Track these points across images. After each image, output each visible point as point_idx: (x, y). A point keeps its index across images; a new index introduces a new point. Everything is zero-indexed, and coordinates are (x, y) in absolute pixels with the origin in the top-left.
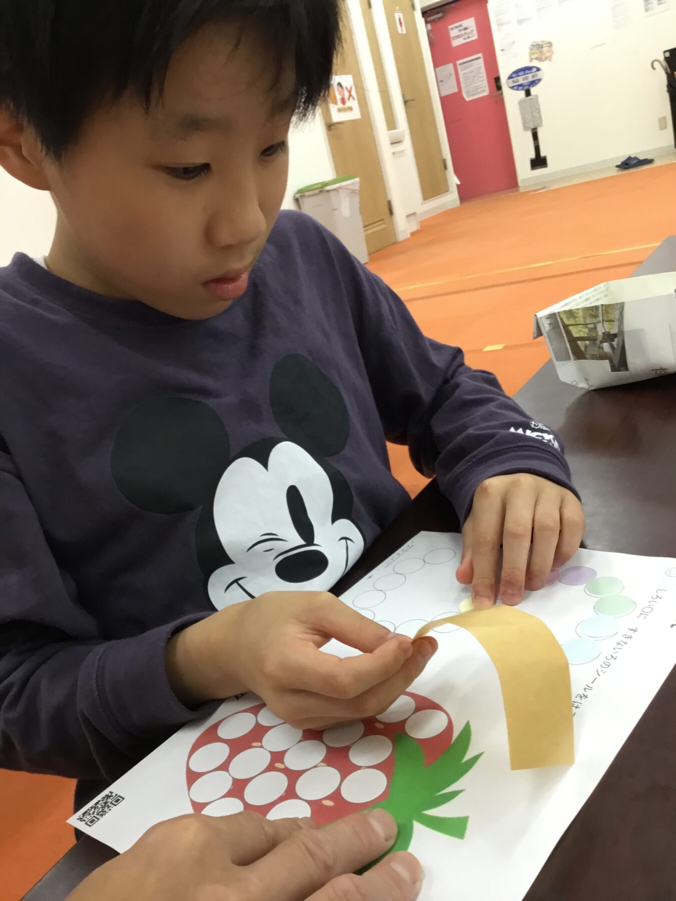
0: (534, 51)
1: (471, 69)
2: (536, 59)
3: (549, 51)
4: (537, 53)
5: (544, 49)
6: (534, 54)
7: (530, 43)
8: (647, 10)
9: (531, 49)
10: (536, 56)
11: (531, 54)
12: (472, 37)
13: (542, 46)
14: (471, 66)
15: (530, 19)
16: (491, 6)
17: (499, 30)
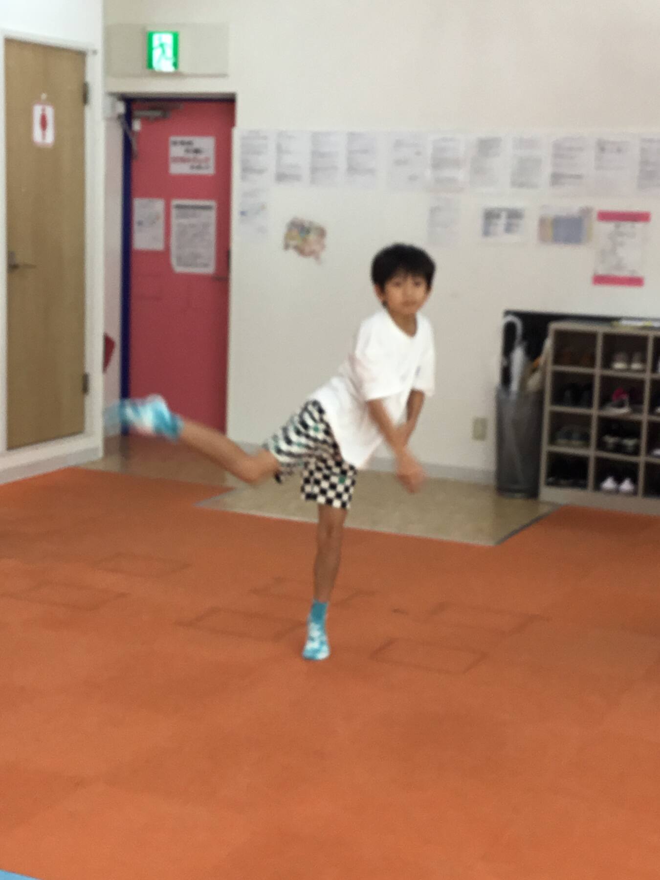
0: (294, 234)
1: (193, 221)
2: (296, 248)
3: (317, 243)
4: (298, 239)
5: (310, 236)
6: (293, 238)
8: (485, 234)
9: (290, 229)
10: (296, 243)
11: (286, 237)
12: (205, 169)
13: (309, 229)
14: (195, 216)
15: (297, 178)
16: (237, 134)
17: (243, 178)
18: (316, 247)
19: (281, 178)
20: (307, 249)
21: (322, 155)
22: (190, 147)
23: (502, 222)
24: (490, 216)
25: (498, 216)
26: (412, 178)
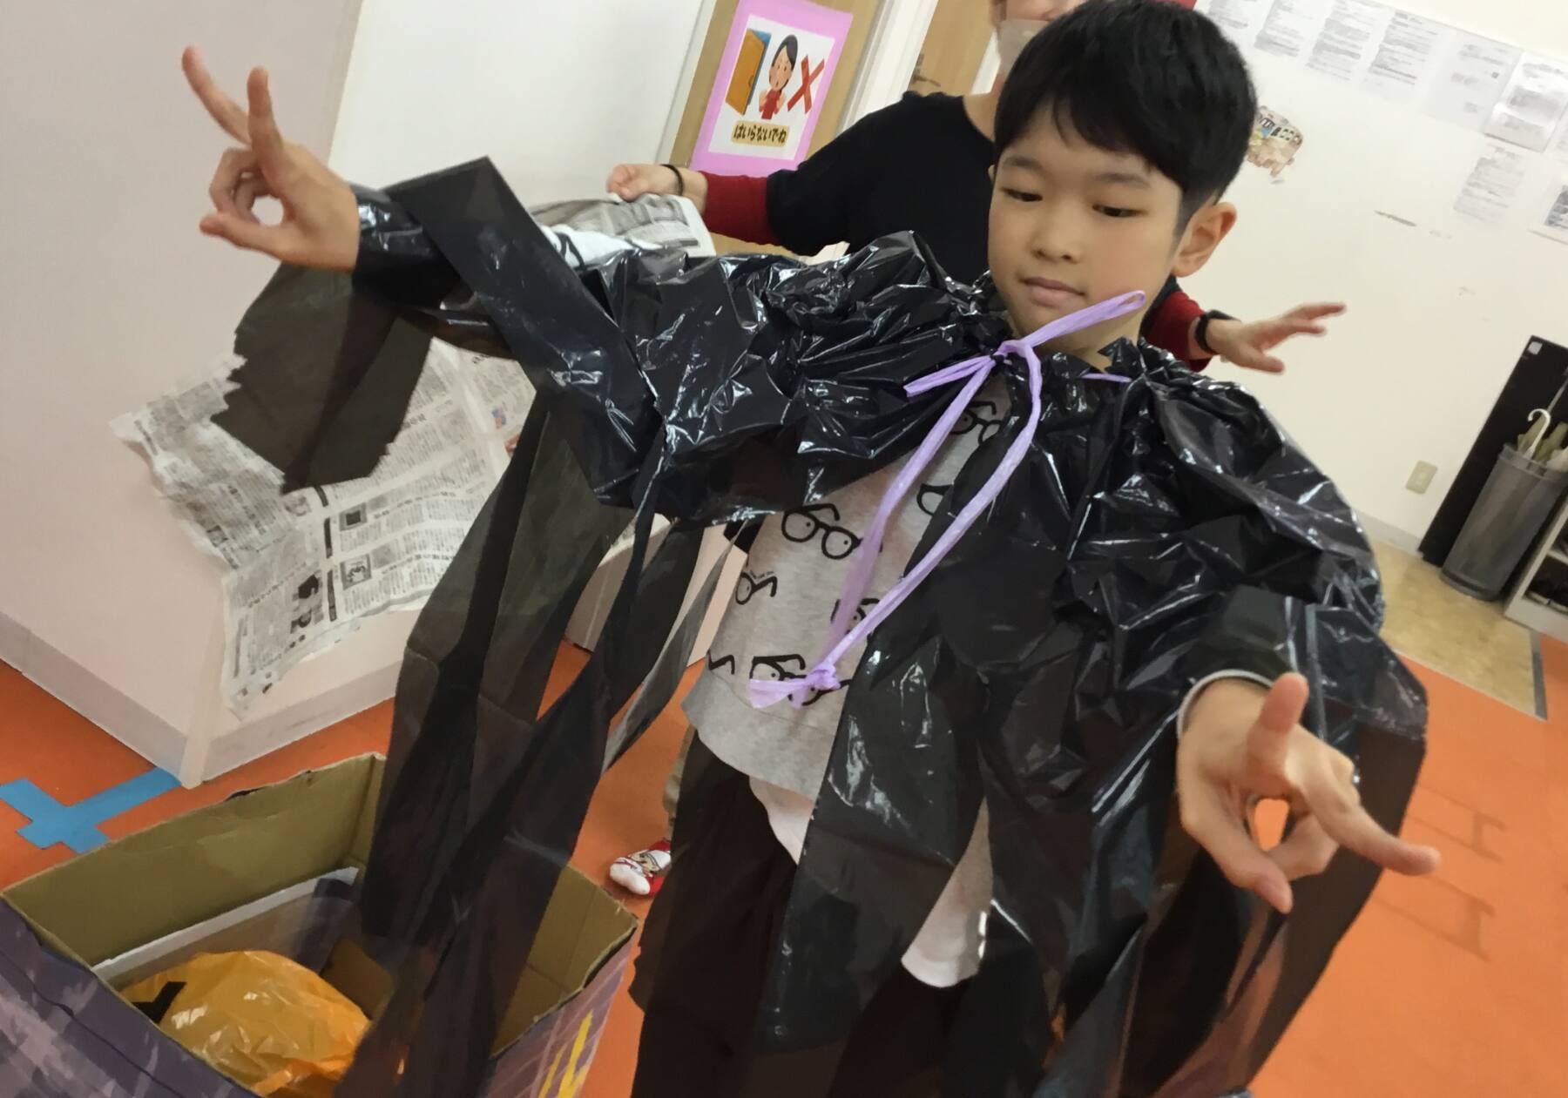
3: (1283, 152)
5: (1277, 138)
13: (1278, 130)
18: (1278, 157)
19: (1264, 42)
20: (1264, 156)
21: (1344, 30)
26: (1470, 107)
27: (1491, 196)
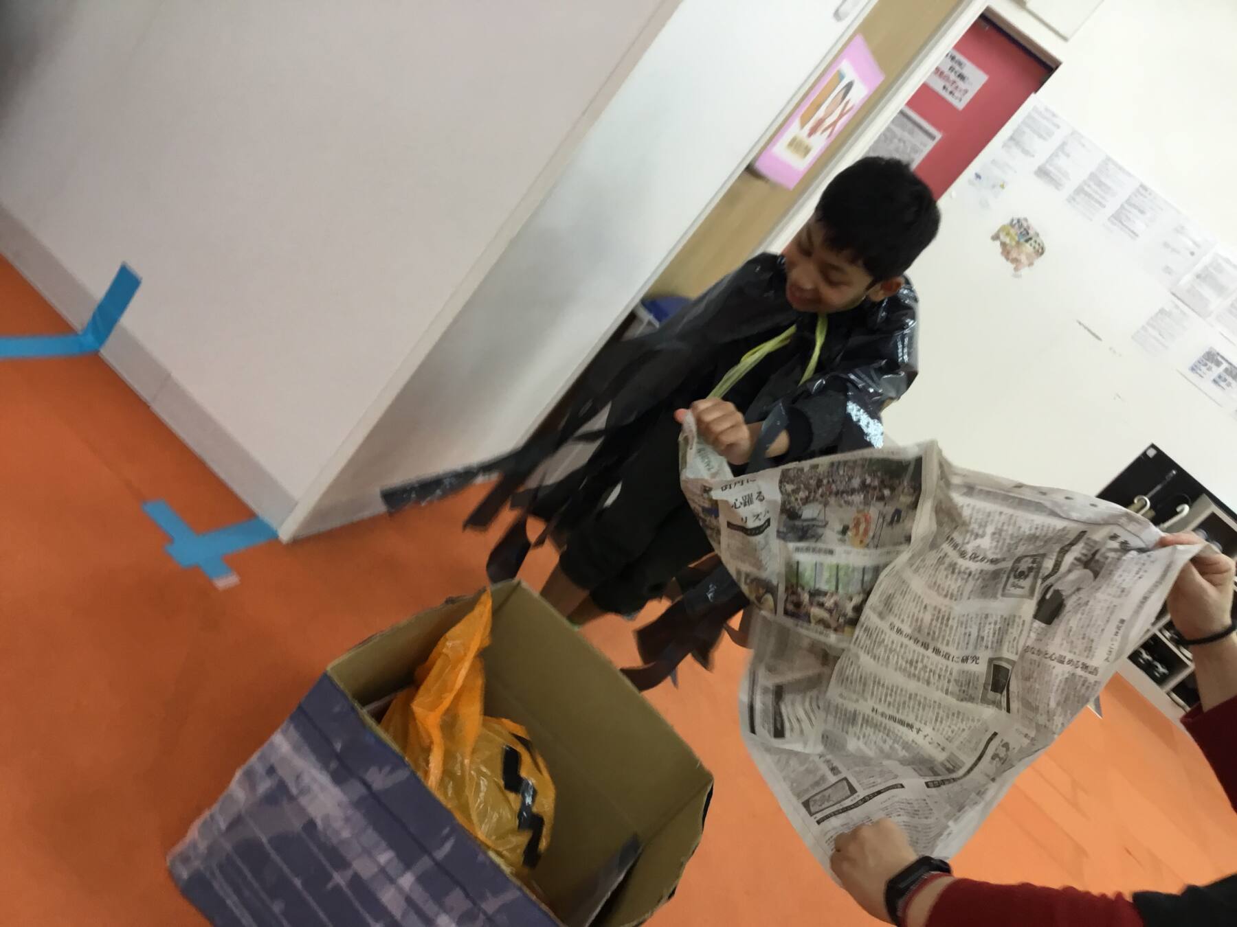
0: (1013, 231)
1: (906, 136)
2: (1003, 245)
3: (1028, 256)
4: (1012, 239)
5: (1028, 245)
6: (1008, 234)
7: (1021, 215)
8: (1193, 369)
9: (1012, 225)
10: (1007, 240)
11: (1003, 229)
12: (956, 98)
13: (1031, 239)
14: (911, 133)
15: (1057, 185)
16: (1033, 101)
17: (1005, 145)
18: (1023, 258)
19: (1042, 172)
20: (1014, 254)
21: (1100, 184)
22: (957, 68)
23: (1217, 371)
24: (1212, 357)
25: (1218, 364)
26: (1168, 270)
27: (1160, 338)
